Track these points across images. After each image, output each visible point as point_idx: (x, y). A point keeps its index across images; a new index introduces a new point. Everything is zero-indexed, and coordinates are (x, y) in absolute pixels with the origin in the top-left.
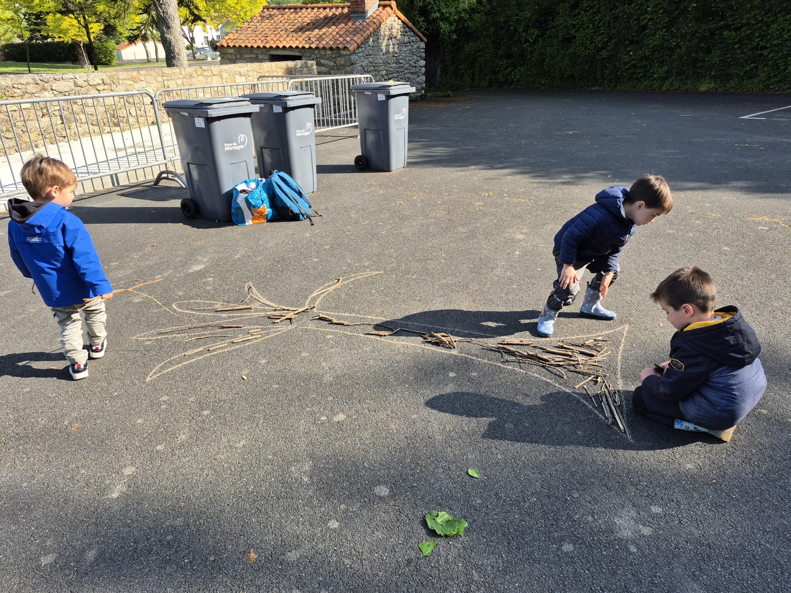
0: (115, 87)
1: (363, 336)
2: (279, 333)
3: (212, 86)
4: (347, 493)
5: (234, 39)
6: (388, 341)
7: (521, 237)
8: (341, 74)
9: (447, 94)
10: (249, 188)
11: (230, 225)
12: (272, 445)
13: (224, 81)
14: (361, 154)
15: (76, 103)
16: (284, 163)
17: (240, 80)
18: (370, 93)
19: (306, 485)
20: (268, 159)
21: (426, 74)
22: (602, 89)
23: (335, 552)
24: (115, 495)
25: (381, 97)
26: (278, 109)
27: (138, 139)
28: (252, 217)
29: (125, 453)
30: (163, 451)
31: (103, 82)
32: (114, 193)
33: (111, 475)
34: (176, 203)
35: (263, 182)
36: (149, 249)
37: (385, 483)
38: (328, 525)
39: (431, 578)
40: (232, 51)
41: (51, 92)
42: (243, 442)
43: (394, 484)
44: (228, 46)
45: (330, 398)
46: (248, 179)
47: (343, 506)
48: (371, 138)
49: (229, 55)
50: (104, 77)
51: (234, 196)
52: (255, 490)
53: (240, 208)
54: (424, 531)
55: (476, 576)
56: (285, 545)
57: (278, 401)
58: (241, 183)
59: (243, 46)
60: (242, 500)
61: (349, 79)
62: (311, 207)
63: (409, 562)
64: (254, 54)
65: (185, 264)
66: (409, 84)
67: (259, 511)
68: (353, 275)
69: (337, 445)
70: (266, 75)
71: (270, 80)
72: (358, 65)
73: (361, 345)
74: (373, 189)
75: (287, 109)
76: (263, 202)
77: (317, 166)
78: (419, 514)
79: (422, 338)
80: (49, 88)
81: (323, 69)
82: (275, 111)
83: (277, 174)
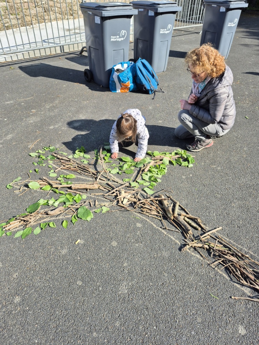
10: (122, 68)
11: (108, 91)
18: (216, 6)
20: (140, 46)
25: (223, 9)
26: (151, 13)
28: (120, 88)
35: (132, 64)
48: (208, 37)
51: (112, 73)
53: (114, 81)
58: (119, 64)
62: (158, 85)
66: (245, 2)
75: (157, 14)
76: (128, 79)
82: (150, 14)
83: (140, 61)
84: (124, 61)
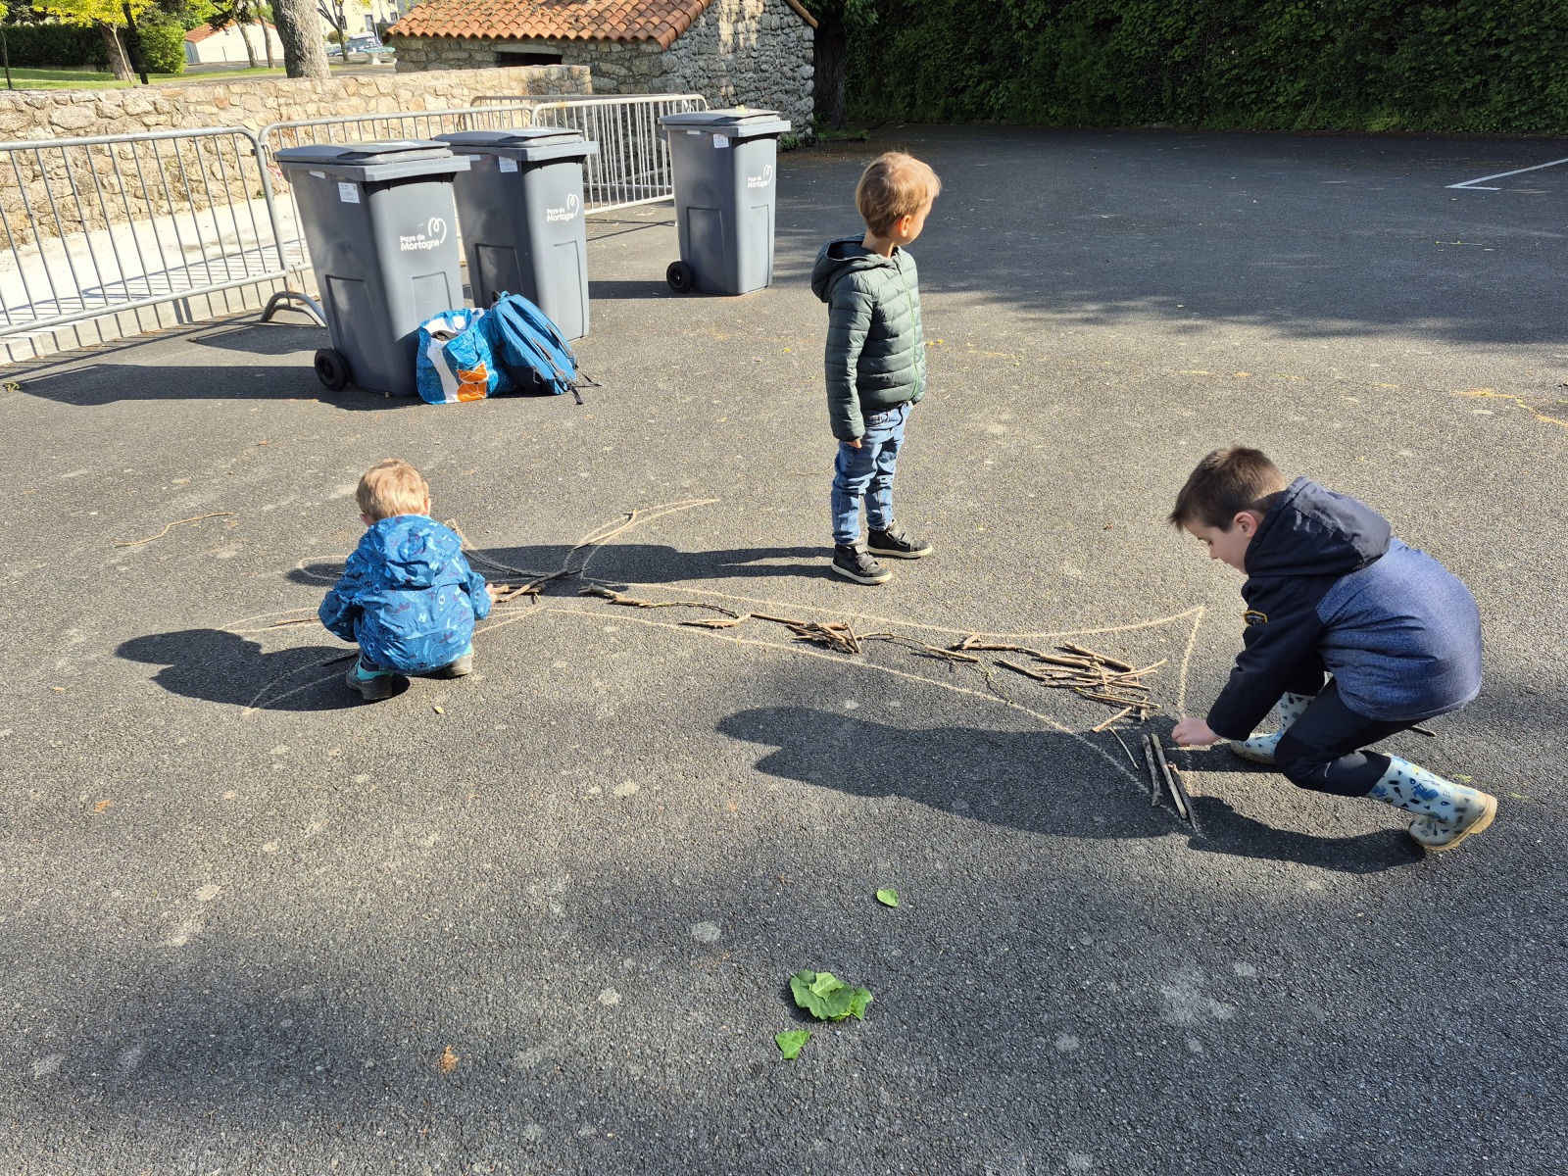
0: (180, 119)
1: (677, 627)
2: (509, 621)
3: (377, 116)
4: (638, 936)
5: (424, 20)
6: (727, 638)
7: (998, 429)
8: (641, 92)
9: (859, 136)
10: (451, 327)
11: (414, 404)
12: (491, 843)
13: (403, 106)
14: (679, 260)
15: (101, 151)
16: (524, 278)
17: (434, 105)
18: (698, 133)
19: (558, 920)
20: (490, 269)
21: (816, 93)
22: (1171, 126)
23: (611, 1050)
24: (179, 941)
25: (721, 141)
26: (508, 166)
27: (227, 228)
28: (458, 387)
29: (201, 857)
30: (275, 854)
31: (156, 109)
32: (181, 337)
33: (173, 900)
34: (306, 359)
35: (479, 316)
36: (251, 450)
37: (713, 917)
38: (599, 998)
39: (798, 1102)
40: (419, 45)
41: (49, 129)
42: (434, 837)
43: (730, 919)
44: (412, 35)
45: (609, 751)
46: (448, 309)
47: (629, 963)
48: (699, 225)
49: (413, 54)
50: (158, 98)
51: (421, 344)
52: (456, 931)
53: (433, 369)
54: (787, 1011)
55: (886, 1098)
56: (514, 1037)
57: (505, 756)
58: (435, 318)
59: (442, 34)
60: (431, 950)
61: (656, 104)
62: (576, 366)
63: (757, 1069)
64: (465, 50)
65: (322, 483)
66: (779, 115)
67: (464, 972)
68: (659, 506)
69: (621, 844)
70: (490, 93)
71: (495, 105)
72: (677, 74)
73: (672, 646)
74: (704, 330)
75: (527, 166)
76: (479, 356)
77: (591, 284)
78: (778, 978)
79: (794, 633)
80: (46, 120)
81: (604, 82)
82: (504, 169)
83: (506, 299)
84: (451, 308)
